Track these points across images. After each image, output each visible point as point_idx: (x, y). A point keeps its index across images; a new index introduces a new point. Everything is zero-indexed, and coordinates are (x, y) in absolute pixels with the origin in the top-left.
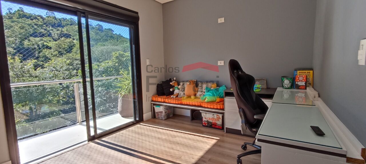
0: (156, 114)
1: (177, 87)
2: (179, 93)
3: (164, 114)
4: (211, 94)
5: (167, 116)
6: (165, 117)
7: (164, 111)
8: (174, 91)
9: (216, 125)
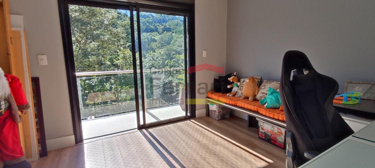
0: (210, 113)
1: (237, 84)
2: (237, 91)
3: (217, 113)
4: (274, 98)
5: (221, 117)
6: (218, 117)
7: (218, 110)
8: (232, 88)
9: (276, 141)
